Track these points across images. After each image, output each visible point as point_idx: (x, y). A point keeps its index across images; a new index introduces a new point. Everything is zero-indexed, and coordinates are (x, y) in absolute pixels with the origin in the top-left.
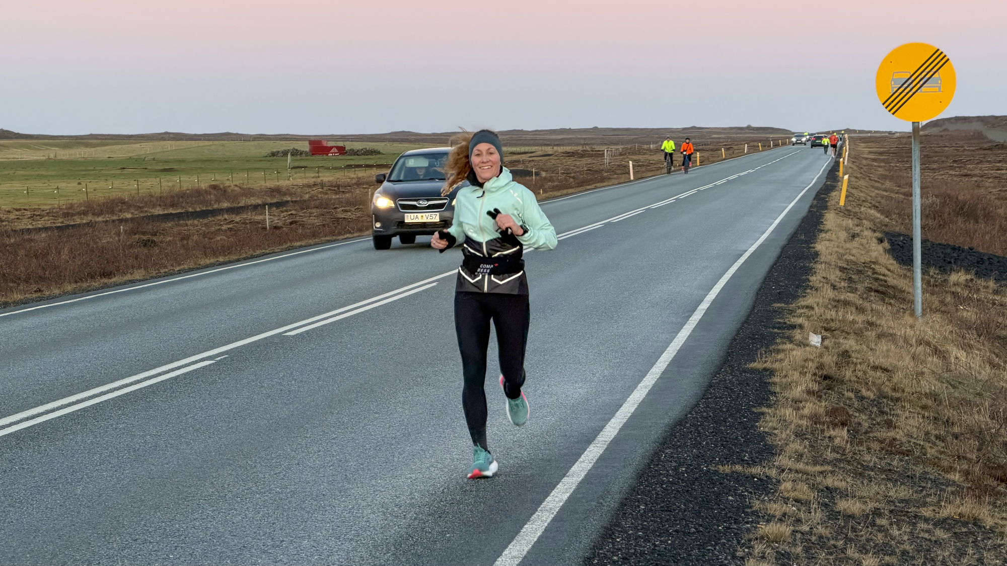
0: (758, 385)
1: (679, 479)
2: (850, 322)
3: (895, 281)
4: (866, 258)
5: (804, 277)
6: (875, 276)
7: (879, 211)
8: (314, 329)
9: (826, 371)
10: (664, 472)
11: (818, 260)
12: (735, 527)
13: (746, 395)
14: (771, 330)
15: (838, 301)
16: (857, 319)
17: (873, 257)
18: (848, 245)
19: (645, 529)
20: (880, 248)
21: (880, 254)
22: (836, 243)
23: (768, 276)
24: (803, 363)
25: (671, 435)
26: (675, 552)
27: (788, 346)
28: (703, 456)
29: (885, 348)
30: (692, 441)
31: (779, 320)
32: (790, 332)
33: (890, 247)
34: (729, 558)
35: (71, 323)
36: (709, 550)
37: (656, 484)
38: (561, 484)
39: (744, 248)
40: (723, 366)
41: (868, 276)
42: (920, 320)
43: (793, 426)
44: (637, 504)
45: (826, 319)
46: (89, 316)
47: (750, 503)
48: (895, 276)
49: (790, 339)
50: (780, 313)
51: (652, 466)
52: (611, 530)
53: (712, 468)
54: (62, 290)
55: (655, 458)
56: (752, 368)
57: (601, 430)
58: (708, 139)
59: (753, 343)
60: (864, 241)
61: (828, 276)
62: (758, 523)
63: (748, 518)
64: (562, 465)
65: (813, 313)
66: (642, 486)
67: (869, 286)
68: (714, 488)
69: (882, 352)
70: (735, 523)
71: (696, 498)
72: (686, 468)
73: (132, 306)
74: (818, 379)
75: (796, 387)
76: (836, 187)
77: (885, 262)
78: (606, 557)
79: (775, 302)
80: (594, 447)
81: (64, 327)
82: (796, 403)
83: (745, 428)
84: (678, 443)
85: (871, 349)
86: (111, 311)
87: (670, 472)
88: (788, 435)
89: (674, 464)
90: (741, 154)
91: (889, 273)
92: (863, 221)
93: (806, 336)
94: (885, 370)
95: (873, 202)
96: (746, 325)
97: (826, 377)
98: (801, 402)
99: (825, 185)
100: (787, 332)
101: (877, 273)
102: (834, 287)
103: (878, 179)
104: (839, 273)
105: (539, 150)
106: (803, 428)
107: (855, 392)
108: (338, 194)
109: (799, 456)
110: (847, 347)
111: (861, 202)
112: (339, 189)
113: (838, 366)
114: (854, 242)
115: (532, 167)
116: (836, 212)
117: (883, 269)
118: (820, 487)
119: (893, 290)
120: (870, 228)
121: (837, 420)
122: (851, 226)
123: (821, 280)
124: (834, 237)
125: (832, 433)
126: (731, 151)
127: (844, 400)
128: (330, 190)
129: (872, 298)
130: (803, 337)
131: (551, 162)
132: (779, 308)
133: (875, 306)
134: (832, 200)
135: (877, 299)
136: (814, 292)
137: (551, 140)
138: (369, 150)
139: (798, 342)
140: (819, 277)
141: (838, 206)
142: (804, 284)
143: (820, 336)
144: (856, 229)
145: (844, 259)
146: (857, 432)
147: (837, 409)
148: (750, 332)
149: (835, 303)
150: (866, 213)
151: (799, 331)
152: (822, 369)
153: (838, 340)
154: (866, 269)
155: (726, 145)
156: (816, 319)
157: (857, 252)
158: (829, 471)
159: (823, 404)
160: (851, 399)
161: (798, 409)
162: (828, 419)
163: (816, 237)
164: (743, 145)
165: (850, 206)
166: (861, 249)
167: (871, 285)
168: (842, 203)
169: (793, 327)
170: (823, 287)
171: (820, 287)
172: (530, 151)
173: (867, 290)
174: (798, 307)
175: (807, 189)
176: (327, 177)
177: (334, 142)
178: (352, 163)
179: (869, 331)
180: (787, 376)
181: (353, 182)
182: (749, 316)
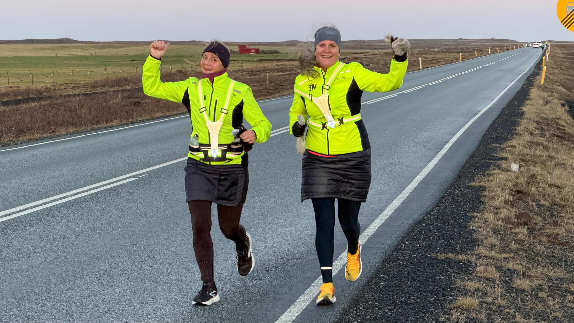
0: (474, 197)
1: (411, 263)
2: (538, 156)
3: (570, 130)
4: (553, 116)
5: (513, 127)
6: (558, 127)
7: (564, 88)
9: (519, 187)
10: (402, 258)
11: (523, 117)
12: (442, 299)
13: (465, 204)
14: (488, 161)
15: (533, 143)
16: (542, 154)
17: (558, 115)
18: (543, 108)
20: (563, 110)
21: (562, 113)
22: (536, 107)
24: (505, 182)
25: (412, 231)
27: (497, 171)
28: (429, 246)
29: (559, 173)
30: (424, 236)
31: (494, 155)
32: (500, 162)
33: (569, 109)
39: (479, 110)
40: (454, 184)
41: (553, 127)
45: (523, 154)
47: (454, 281)
48: (570, 127)
49: (499, 167)
51: (394, 254)
53: (434, 255)
55: (397, 248)
56: (472, 186)
58: (468, 46)
59: (475, 169)
60: (553, 106)
61: (528, 127)
62: (458, 296)
63: (452, 293)
65: (515, 150)
67: (553, 133)
68: (432, 270)
69: (557, 175)
74: (514, 193)
75: (498, 199)
76: (540, 73)
77: (565, 118)
79: (493, 143)
82: (497, 210)
84: (415, 237)
85: (550, 174)
87: (406, 258)
89: (409, 252)
90: (487, 54)
91: (566, 125)
92: (554, 94)
93: (509, 165)
94: (558, 187)
95: (562, 83)
96: (472, 158)
97: (519, 192)
98: (500, 209)
99: (533, 72)
100: (498, 162)
101: (559, 125)
102: (531, 134)
103: (566, 69)
104: (535, 125)
105: (371, 52)
106: (499, 227)
107: (537, 201)
108: (251, 75)
109: (493, 246)
110: (535, 172)
111: (554, 83)
112: (252, 73)
113: (528, 183)
114: (547, 106)
115: (365, 61)
116: (538, 88)
117: (563, 122)
118: (504, 269)
119: (568, 135)
120: (558, 98)
121: (521, 221)
122: (546, 96)
123: (524, 129)
124: (535, 103)
125: (517, 230)
126: (481, 53)
127: (529, 207)
128: (247, 73)
129: (554, 141)
130: (507, 165)
131: (376, 58)
132: (495, 147)
133: (555, 146)
134: (537, 81)
135: (558, 141)
136: (518, 137)
137: (378, 46)
138: (273, 51)
139: (504, 169)
140: (522, 128)
141: (540, 85)
142: (512, 132)
143: (518, 165)
144: (549, 98)
145: (539, 116)
146: (534, 229)
147: (523, 214)
148: (474, 162)
149: (530, 144)
150: (556, 89)
151: (505, 162)
152: (516, 186)
153: (529, 168)
154: (553, 122)
155: (479, 49)
156: (517, 154)
157: (548, 112)
158: (511, 257)
159: (514, 210)
160: (533, 206)
161: (497, 213)
162: (516, 221)
163: (524, 103)
164: (489, 49)
165: (547, 84)
166: (551, 111)
167: (555, 133)
168: (542, 83)
169: (502, 159)
170: (524, 134)
171: (522, 134)
172: (365, 52)
173: (552, 136)
174: (506, 146)
175: (522, 74)
176: (247, 66)
177: (253, 46)
178: (262, 58)
179: (550, 161)
180: (493, 191)
181: (261, 69)
182: (475, 152)
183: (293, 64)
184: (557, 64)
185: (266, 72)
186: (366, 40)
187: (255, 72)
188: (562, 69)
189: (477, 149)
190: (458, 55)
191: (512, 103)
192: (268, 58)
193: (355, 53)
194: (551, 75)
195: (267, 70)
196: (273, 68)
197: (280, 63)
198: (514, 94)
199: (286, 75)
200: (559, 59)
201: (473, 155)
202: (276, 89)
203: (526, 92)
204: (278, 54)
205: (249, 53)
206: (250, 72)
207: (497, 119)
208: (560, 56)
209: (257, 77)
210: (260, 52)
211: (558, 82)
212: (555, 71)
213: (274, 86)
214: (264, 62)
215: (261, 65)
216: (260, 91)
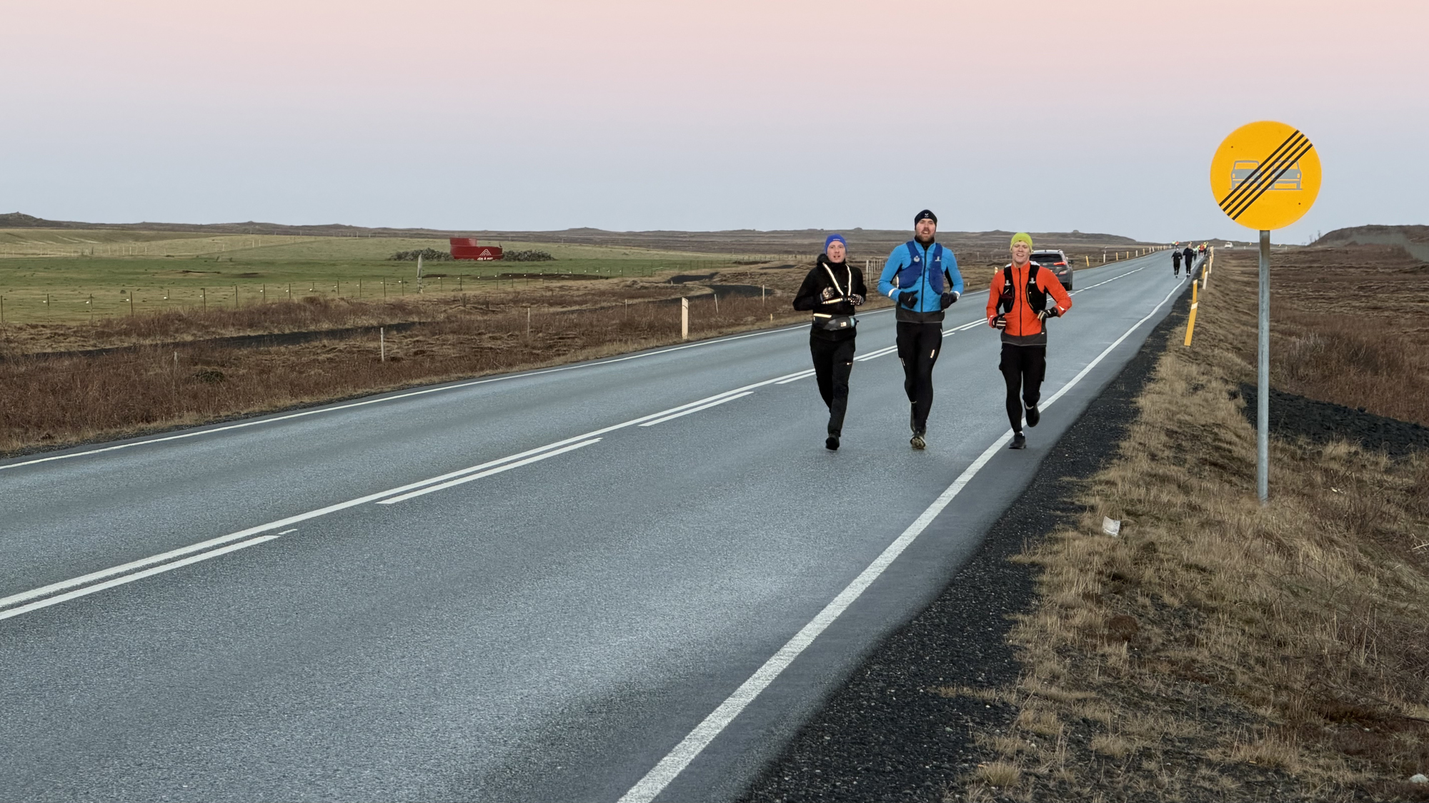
0: (1018, 584)
1: (885, 703)
2: (1164, 504)
3: (1244, 451)
4: (1208, 419)
5: (1112, 442)
6: (1217, 443)
7: (1239, 355)
8: (421, 496)
9: (1117, 568)
10: (866, 694)
11: (1139, 419)
12: (948, 766)
14: (1052, 512)
15: (1154, 476)
16: (1174, 500)
17: (1220, 417)
18: (1185, 401)
19: (825, 765)
20: (1232, 406)
21: (1230, 414)
22: (1169, 398)
23: (1062, 440)
24: (1087, 557)
25: (885, 646)
26: (859, 796)
27: (1071, 534)
28: (922, 675)
29: (1207, 540)
30: (911, 655)
31: (1064, 499)
32: (1078, 515)
33: (1246, 405)
36: (906, 794)
37: (853, 709)
40: (976, 557)
41: (1207, 444)
42: (1265, 505)
43: (1054, 640)
44: (820, 733)
45: (1132, 500)
46: (114, 472)
47: (973, 736)
48: (1245, 445)
49: (1076, 525)
50: (1069, 489)
51: (851, 686)
53: (931, 690)
54: (81, 437)
55: (856, 676)
56: (1014, 563)
59: (1022, 529)
60: (1210, 396)
61: (1148, 443)
62: (980, 762)
63: (967, 756)
65: (1114, 490)
66: (832, 710)
67: (1204, 456)
68: (928, 716)
69: (1203, 545)
70: (949, 761)
71: (901, 728)
72: (896, 689)
73: (174, 461)
74: (1104, 580)
75: (1070, 589)
76: (1184, 319)
77: (1235, 425)
79: (1065, 475)
82: (1066, 610)
83: (987, 641)
84: (892, 658)
85: (1188, 542)
86: (144, 466)
87: (874, 694)
88: (1045, 650)
89: (881, 684)
91: (1237, 440)
92: (1214, 368)
93: (1098, 521)
94: (1203, 570)
95: (1235, 343)
96: (1017, 505)
97: (1116, 577)
98: (1073, 608)
99: (1169, 316)
100: (1074, 516)
101: (1220, 440)
102: (1153, 457)
103: (1249, 309)
104: (1164, 438)
105: (776, 259)
106: (1069, 642)
107: (1155, 598)
108: (487, 314)
109: (1054, 678)
110: (1154, 539)
111: (1216, 342)
112: (488, 307)
113: (1136, 562)
114: (1195, 396)
115: (763, 283)
116: (1178, 354)
117: (1231, 434)
118: (1075, 718)
119: (1239, 463)
120: (1222, 378)
121: (1117, 634)
122: (1194, 374)
123: (1137, 446)
124: (1167, 389)
125: (1107, 649)
127: (1136, 607)
128: (477, 308)
129: (1206, 474)
130: (1095, 524)
131: (790, 277)
132: (1068, 483)
133: (1205, 484)
134: (1175, 337)
135: (1213, 475)
136: (1122, 463)
137: (794, 245)
138: (535, 254)
139: (1086, 530)
140: (1133, 443)
141: (1182, 346)
142: (1111, 452)
143: (1119, 522)
144: (1201, 379)
145: (1175, 419)
146: (1143, 649)
147: (1121, 619)
148: (1022, 515)
149: (1148, 479)
150: (1221, 358)
151: (1089, 514)
152: (1112, 566)
153: (1142, 529)
154: (1205, 434)
156: (1117, 499)
157: (1196, 411)
158: (1091, 699)
159: (1102, 612)
160: (1146, 607)
161: (1067, 617)
162: (1106, 632)
163: (1142, 387)
165: (1199, 346)
166: (1203, 407)
167: (1208, 456)
168: (1188, 342)
169: (1082, 509)
170: (1136, 457)
171: (1132, 457)
172: (763, 260)
173: (1200, 463)
174: (1095, 482)
175: (1142, 321)
176: (473, 290)
177: (487, 242)
178: (510, 271)
179: (1190, 517)
180: (1061, 573)
181: (508, 298)
182: (1024, 493)
183: (586, 287)
184: (1227, 297)
185: (521, 304)
186: (765, 231)
187: (492, 304)
188: (1240, 309)
189: (1029, 487)
191: (1115, 387)
192: (523, 271)
193: (739, 263)
194: (1210, 325)
195: (523, 302)
196: (538, 295)
197: (555, 284)
198: (1120, 368)
199: (573, 312)
200: (1233, 286)
201: (1020, 500)
202: (551, 347)
203: (1148, 362)
204: (548, 262)
205: (476, 259)
206: (483, 304)
207: (1076, 423)
208: (1236, 278)
209: (500, 316)
210: (503, 257)
211: (1226, 342)
212: (1220, 314)
213: (543, 339)
214: (515, 280)
215: (509, 288)
216: (510, 351)
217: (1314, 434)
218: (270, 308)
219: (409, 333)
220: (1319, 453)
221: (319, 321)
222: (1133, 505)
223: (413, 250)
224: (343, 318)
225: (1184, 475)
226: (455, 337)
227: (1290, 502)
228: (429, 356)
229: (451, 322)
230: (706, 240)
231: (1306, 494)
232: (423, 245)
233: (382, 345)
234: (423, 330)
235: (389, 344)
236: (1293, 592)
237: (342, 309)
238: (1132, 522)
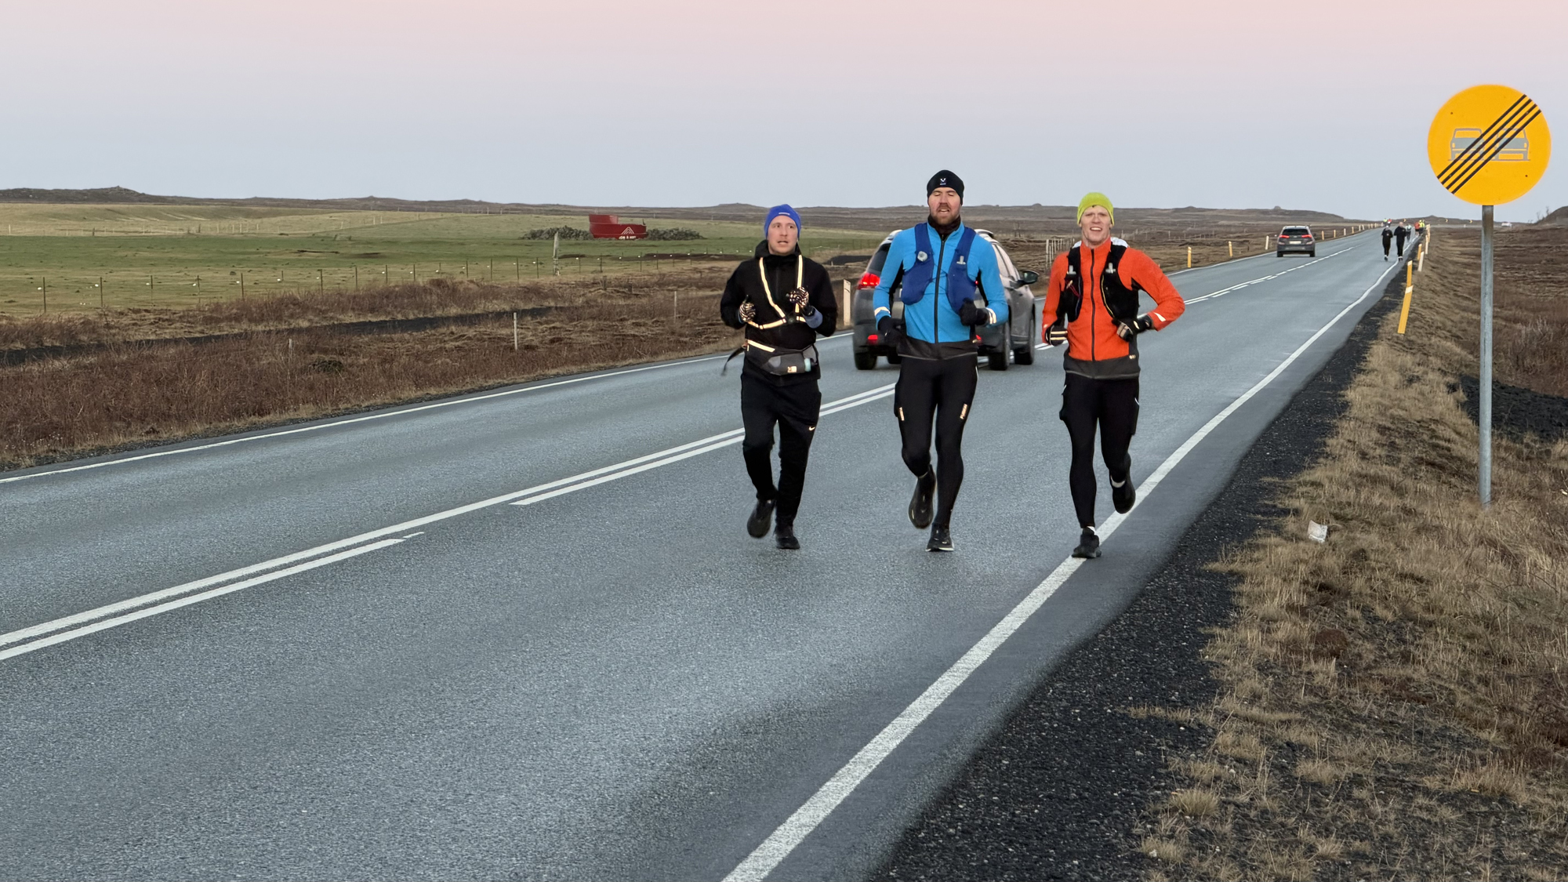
0: (1215, 595)
1: (1069, 724)
2: (1376, 508)
3: (1464, 449)
4: (1424, 415)
5: (1319, 439)
6: (1434, 440)
7: (1460, 344)
8: (558, 497)
9: (1324, 577)
10: (1048, 714)
11: (1347, 414)
12: (1138, 793)
14: (1252, 516)
15: (1365, 476)
16: (1387, 503)
17: (1437, 413)
18: (1400, 394)
19: (1002, 792)
20: (1450, 399)
21: (1448, 409)
22: (1381, 391)
23: (1263, 437)
24: (1291, 565)
25: (1069, 662)
26: (1041, 825)
27: (1274, 540)
28: (1110, 693)
29: (1424, 547)
30: (1097, 672)
31: (1266, 502)
32: (1281, 519)
33: (1466, 399)
34: (1121, 835)
35: (196, 480)
36: (1092, 824)
37: (1033, 731)
38: (890, 727)
39: (1234, 395)
40: (1167, 566)
41: (1423, 441)
42: (1488, 509)
43: (1255, 656)
44: (998, 757)
45: (1340, 503)
46: (224, 470)
47: (1166, 761)
48: (1466, 443)
49: (1278, 531)
50: (1271, 491)
51: (1031, 706)
52: (954, 792)
53: (1120, 710)
54: (188, 431)
55: (1037, 695)
56: (1210, 571)
57: (965, 653)
58: (1212, 227)
59: (1220, 535)
60: (1427, 389)
61: (1358, 440)
62: (1174, 789)
63: (1160, 782)
64: (897, 701)
65: (1321, 492)
66: (1011, 732)
67: (1420, 455)
68: (1117, 739)
69: (1419, 553)
70: (1140, 788)
71: (1087, 752)
72: (1081, 709)
73: (289, 457)
74: (1310, 590)
75: (1272, 601)
77: (1454, 421)
78: (938, 829)
79: (1266, 475)
80: (949, 676)
81: (184, 486)
82: (1268, 623)
83: (1181, 656)
84: (1077, 675)
85: (1402, 549)
86: (257, 463)
87: (1057, 714)
88: (1245, 667)
89: (1064, 703)
90: (1260, 252)
91: (1456, 437)
92: (1430, 358)
93: (1303, 526)
94: (1419, 580)
95: (1454, 330)
96: (1214, 508)
97: (1323, 587)
98: (1275, 621)
99: (1380, 301)
100: (1276, 521)
101: (1437, 437)
102: (1364, 456)
103: (1470, 294)
104: (1375, 435)
106: (1271, 659)
107: (1366, 610)
108: (627, 296)
109: (1255, 698)
110: (1365, 545)
111: (1433, 330)
112: (630, 290)
113: (1345, 571)
114: (1410, 389)
116: (1390, 343)
117: (1449, 430)
118: (1279, 742)
119: (1459, 463)
120: (1439, 369)
121: (1325, 649)
122: (1409, 365)
123: (1345, 444)
124: (1379, 381)
125: (1313, 666)
126: (1245, 247)
127: (1345, 621)
128: (618, 292)
129: (1422, 474)
130: (1300, 529)
132: (1270, 484)
133: (1421, 486)
134: (1387, 324)
135: (1430, 475)
136: (1329, 462)
138: (682, 232)
139: (1289, 535)
140: (1342, 441)
141: (1395, 334)
142: (1317, 450)
143: (1326, 527)
144: (1417, 370)
145: (1388, 414)
146: (1353, 666)
147: (1329, 633)
148: (1218, 518)
149: (1358, 480)
150: (1438, 347)
151: (1293, 519)
152: (1318, 575)
153: (1351, 535)
154: (1421, 430)
155: (1238, 237)
156: (1324, 501)
157: (1412, 405)
158: (1296, 721)
159: (1308, 625)
160: (1357, 620)
161: (1269, 631)
162: (1312, 648)
163: (1351, 379)
164: (1265, 237)
165: (1415, 334)
166: (1419, 401)
167: (1424, 455)
168: (1402, 330)
169: (1285, 512)
170: (1345, 456)
171: (1340, 456)
173: (1415, 462)
174: (1299, 483)
175: (1351, 306)
176: (614, 272)
177: (629, 219)
178: (654, 251)
179: (1405, 521)
180: (1262, 583)
181: (653, 281)
182: (1221, 494)
184: (1445, 280)
185: (666, 287)
187: (636, 287)
188: (1459, 294)
189: (1226, 488)
190: (1182, 251)
191: (1321, 379)
192: (669, 251)
194: (1427, 311)
195: (669, 285)
196: (685, 277)
197: (705, 265)
198: (1327, 358)
200: (1451, 268)
201: (1216, 502)
202: (700, 334)
203: (1358, 352)
204: (697, 241)
205: (617, 238)
206: (625, 287)
207: (1278, 418)
208: (1456, 259)
209: (644, 301)
210: (647, 235)
211: (1444, 329)
212: (1438, 299)
213: (691, 326)
214: (661, 261)
215: (654, 269)
216: (655, 339)
217: (1542, 431)
218: (394, 291)
219: (544, 318)
220: (1548, 452)
221: (446, 306)
222: (1341, 509)
223: (549, 228)
224: (472, 302)
225: (1398, 476)
226: (595, 323)
227: (1516, 506)
228: (566, 344)
229: (590, 307)
230: (870, 217)
231: (1532, 498)
232: (560, 222)
233: (515, 332)
234: (560, 315)
235: (523, 331)
236: (1519, 605)
237: (471, 292)
238: (1340, 526)
